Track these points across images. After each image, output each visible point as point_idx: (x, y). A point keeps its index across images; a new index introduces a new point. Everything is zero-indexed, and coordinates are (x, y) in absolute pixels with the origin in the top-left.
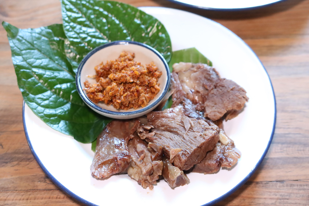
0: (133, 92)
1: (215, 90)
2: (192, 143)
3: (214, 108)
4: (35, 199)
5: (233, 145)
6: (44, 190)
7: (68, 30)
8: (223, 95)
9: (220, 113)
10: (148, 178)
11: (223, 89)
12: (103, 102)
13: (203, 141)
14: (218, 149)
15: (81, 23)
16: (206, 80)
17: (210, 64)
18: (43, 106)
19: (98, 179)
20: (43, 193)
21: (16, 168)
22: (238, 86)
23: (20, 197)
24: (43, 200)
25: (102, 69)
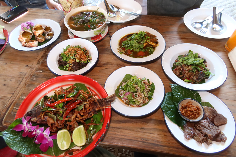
0: (194, 115)
1: (217, 117)
2: (213, 133)
3: (217, 122)
4: (138, 134)
5: (224, 134)
6: (141, 132)
7: (174, 93)
8: (219, 119)
9: (219, 124)
10: (202, 141)
11: (219, 117)
12: (185, 116)
13: (217, 133)
14: (220, 135)
15: (176, 92)
16: (213, 113)
17: (213, 108)
18: (169, 115)
19: (187, 139)
20: (140, 132)
21: (133, 124)
22: (224, 117)
23: (134, 133)
24: (140, 135)
25: (184, 106)
